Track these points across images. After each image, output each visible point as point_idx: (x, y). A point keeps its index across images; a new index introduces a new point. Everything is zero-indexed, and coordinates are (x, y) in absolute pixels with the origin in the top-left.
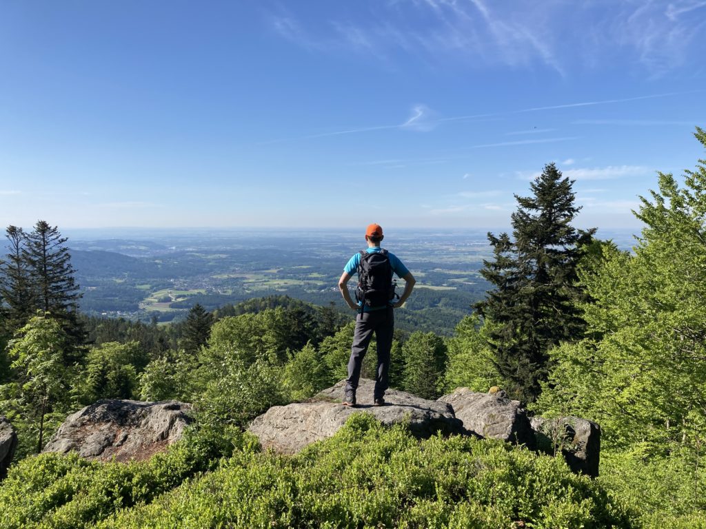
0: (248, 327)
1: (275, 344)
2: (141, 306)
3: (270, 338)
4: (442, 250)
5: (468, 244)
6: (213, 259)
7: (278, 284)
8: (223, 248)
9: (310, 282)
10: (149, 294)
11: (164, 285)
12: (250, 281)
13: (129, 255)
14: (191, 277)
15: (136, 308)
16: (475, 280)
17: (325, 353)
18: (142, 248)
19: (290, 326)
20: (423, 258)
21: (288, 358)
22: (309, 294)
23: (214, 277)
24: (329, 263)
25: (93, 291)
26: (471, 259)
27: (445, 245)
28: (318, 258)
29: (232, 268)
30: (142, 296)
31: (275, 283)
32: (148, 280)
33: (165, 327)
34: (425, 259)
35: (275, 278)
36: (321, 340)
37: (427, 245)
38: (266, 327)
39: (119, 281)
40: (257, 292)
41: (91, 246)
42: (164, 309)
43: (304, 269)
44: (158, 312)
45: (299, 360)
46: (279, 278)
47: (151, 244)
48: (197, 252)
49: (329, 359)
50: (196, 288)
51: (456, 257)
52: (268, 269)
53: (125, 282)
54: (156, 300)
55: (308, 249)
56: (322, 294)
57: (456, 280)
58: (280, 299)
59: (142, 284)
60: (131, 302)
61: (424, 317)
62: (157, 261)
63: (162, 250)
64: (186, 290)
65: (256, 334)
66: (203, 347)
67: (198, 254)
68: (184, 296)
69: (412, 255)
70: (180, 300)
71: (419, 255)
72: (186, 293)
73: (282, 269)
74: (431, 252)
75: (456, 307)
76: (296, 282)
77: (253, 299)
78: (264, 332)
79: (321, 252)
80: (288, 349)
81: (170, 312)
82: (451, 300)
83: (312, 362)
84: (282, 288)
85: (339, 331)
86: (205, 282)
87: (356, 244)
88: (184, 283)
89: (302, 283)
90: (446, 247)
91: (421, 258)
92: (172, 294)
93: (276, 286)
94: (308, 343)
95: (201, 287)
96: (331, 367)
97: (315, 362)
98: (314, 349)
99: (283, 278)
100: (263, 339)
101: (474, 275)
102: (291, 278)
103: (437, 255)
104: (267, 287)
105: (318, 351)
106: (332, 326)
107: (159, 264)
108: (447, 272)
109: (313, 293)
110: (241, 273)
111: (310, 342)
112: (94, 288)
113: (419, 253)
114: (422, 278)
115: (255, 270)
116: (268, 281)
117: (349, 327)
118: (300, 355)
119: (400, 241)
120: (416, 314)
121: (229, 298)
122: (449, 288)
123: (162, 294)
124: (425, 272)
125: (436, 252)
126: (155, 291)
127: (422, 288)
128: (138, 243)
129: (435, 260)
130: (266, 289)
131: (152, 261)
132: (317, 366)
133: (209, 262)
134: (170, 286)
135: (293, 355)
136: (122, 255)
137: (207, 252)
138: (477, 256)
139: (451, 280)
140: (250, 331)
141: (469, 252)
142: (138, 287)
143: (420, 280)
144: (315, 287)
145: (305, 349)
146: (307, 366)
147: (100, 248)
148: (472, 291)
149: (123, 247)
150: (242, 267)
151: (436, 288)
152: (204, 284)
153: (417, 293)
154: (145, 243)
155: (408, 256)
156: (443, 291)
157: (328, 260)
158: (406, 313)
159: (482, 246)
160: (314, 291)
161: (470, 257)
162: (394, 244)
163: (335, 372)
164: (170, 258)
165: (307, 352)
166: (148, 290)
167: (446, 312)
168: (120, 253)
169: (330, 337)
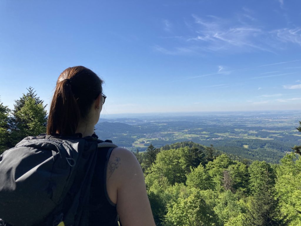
0: (173, 155)
1: (185, 164)
2: (133, 145)
3: (183, 161)
4: (265, 121)
5: (279, 118)
6: (161, 126)
7: (188, 137)
8: (165, 121)
9: (202, 135)
10: (136, 140)
11: (142, 136)
12: (176, 135)
13: (129, 124)
14: (152, 133)
15: (131, 146)
16: (283, 135)
17: (209, 169)
18: (134, 121)
19: (191, 155)
20: (256, 125)
21: (191, 171)
22: (202, 141)
23: (162, 133)
24: (211, 127)
25: (115, 138)
26: (281, 125)
27: (267, 118)
28: (205, 125)
29: (169, 129)
30: (134, 141)
31: (187, 136)
32: (136, 134)
33: (141, 154)
34: (257, 125)
35: (187, 134)
36: (207, 163)
37: (258, 118)
38: (180, 156)
39: (125, 135)
40: (179, 140)
41: (115, 121)
42: (142, 146)
43: (200, 130)
44: (140, 147)
45: (196, 172)
46: (188, 134)
47: (137, 120)
48: (154, 123)
49: (211, 172)
50: (154, 137)
51: (273, 124)
52: (184, 130)
53: (127, 135)
54: (139, 143)
55: (201, 121)
56: (208, 141)
57: (273, 135)
58: (189, 143)
59: (134, 136)
60: (130, 143)
61: (257, 153)
62: (139, 126)
63: (141, 122)
64: (150, 138)
65: (176, 159)
66: (153, 164)
67: (155, 124)
68: (149, 141)
69: (250, 123)
70: (148, 142)
71: (254, 124)
72: (150, 140)
73: (189, 130)
74: (260, 122)
75: (274, 148)
76: (196, 136)
77: (177, 142)
78: (180, 158)
79: (207, 122)
80: (191, 167)
81: (144, 148)
82: (271, 144)
83: (202, 174)
84: (190, 138)
85: (215, 159)
86: (158, 135)
87: (223, 119)
88: (150, 135)
89: (198, 136)
90: (268, 119)
91: (255, 125)
92: (145, 140)
93: (187, 137)
94: (200, 164)
95: (156, 137)
96: (212, 176)
97: (204, 174)
98: (203, 167)
99: (190, 134)
100: (180, 161)
101: (283, 133)
102: (194, 134)
103: (263, 123)
104: (183, 137)
105: (205, 168)
106: (212, 156)
107: (140, 128)
108: (268, 131)
109: (203, 140)
110: (172, 131)
111: (201, 164)
112: (116, 137)
113: (254, 122)
114: (256, 134)
115: (178, 130)
116: (184, 135)
117: (220, 157)
118: (196, 170)
119: (244, 117)
120: (253, 151)
121: (168, 142)
122: (270, 139)
123: (141, 140)
124: (257, 131)
125: (262, 122)
126: (138, 139)
127: (256, 139)
128: (132, 119)
129: (262, 126)
130: (183, 138)
131: (137, 127)
132: (205, 175)
133: (159, 127)
134: (144, 137)
135: (193, 169)
136: (126, 124)
137: (159, 123)
138: (284, 124)
139: (271, 135)
140: (174, 157)
141: (279, 122)
142: (132, 137)
143: (255, 135)
144: (205, 138)
145: (199, 167)
146: (200, 175)
147: (118, 122)
148: (282, 140)
149: (126, 121)
150: (173, 129)
151: (263, 139)
152: (157, 136)
153: (253, 141)
154: (135, 119)
155: (248, 124)
156: (266, 140)
157: (210, 126)
158: (248, 150)
159: (286, 118)
160: (204, 140)
161: (280, 124)
162: (241, 118)
163: (214, 179)
164: (144, 125)
165: (200, 168)
166: (136, 138)
167: (269, 150)
168: (126, 123)
169: (211, 162)
